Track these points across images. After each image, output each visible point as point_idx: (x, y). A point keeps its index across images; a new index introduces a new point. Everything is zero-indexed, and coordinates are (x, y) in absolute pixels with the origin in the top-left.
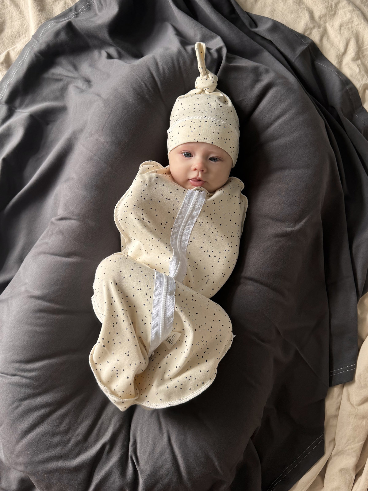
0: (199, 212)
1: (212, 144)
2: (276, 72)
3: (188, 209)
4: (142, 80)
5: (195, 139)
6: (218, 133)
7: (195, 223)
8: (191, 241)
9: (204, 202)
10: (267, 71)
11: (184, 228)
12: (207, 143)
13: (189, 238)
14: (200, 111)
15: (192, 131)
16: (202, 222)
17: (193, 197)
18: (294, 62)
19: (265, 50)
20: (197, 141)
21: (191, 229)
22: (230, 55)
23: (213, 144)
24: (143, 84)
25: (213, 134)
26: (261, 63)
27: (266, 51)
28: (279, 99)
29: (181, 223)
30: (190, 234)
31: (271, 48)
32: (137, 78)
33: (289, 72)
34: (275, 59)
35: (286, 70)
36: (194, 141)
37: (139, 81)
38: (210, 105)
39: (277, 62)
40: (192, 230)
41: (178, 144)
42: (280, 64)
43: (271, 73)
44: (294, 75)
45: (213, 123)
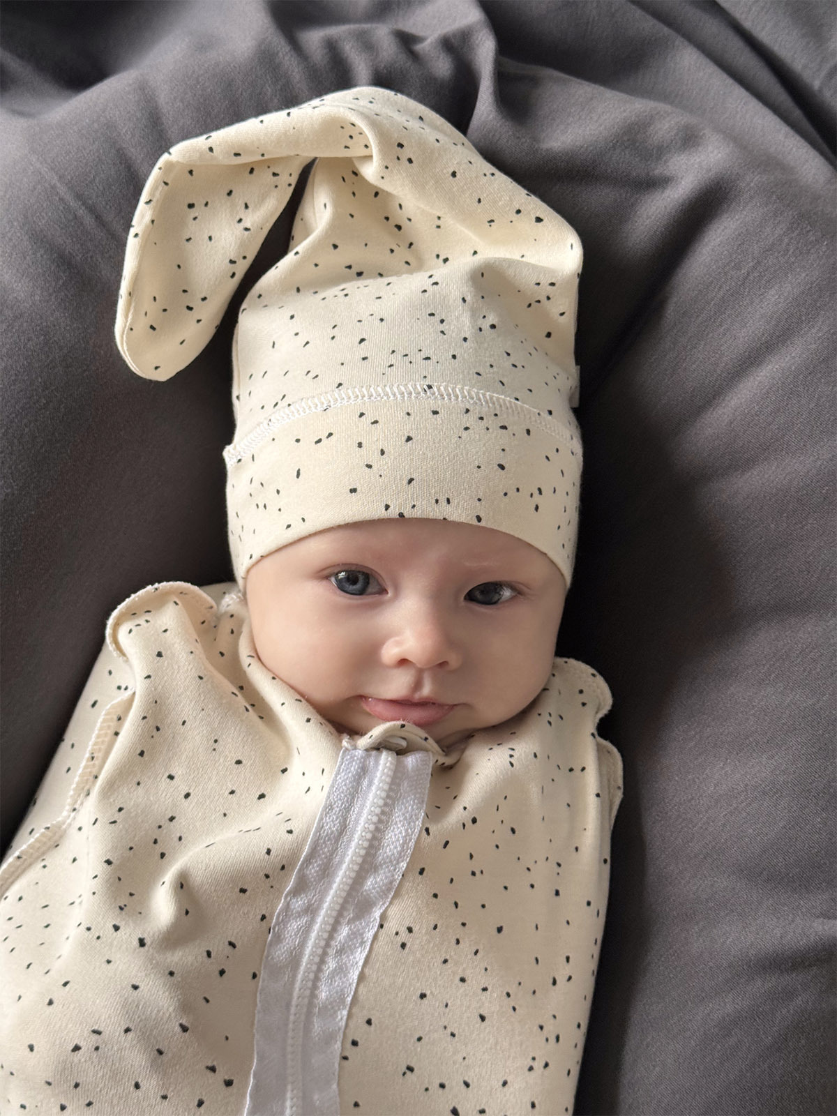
0: (398, 877)
1: (475, 522)
2: (734, 138)
3: (341, 862)
4: (79, 196)
5: (387, 507)
6: (502, 467)
7: (375, 937)
8: (355, 1043)
9: (419, 823)
10: (689, 139)
11: (319, 970)
12: (450, 519)
13: (343, 1023)
14: (398, 356)
15: (369, 466)
16: (410, 930)
17: (365, 799)
18: (820, 90)
19: (679, 41)
20: (401, 515)
21: (354, 975)
22: (513, 66)
23: (483, 524)
24: (81, 212)
25: (478, 474)
26: (665, 97)
27: (686, 43)
28: (754, 268)
29: (302, 944)
30: (349, 999)
31: (711, 28)
32: (53, 187)
33: (798, 138)
34: (730, 81)
35: (784, 129)
36: (380, 513)
37: (61, 199)
38: (442, 321)
39: (739, 92)
40: (362, 977)
41: (299, 530)
42: (754, 105)
43: (710, 148)
44: (822, 153)
45: (470, 420)
